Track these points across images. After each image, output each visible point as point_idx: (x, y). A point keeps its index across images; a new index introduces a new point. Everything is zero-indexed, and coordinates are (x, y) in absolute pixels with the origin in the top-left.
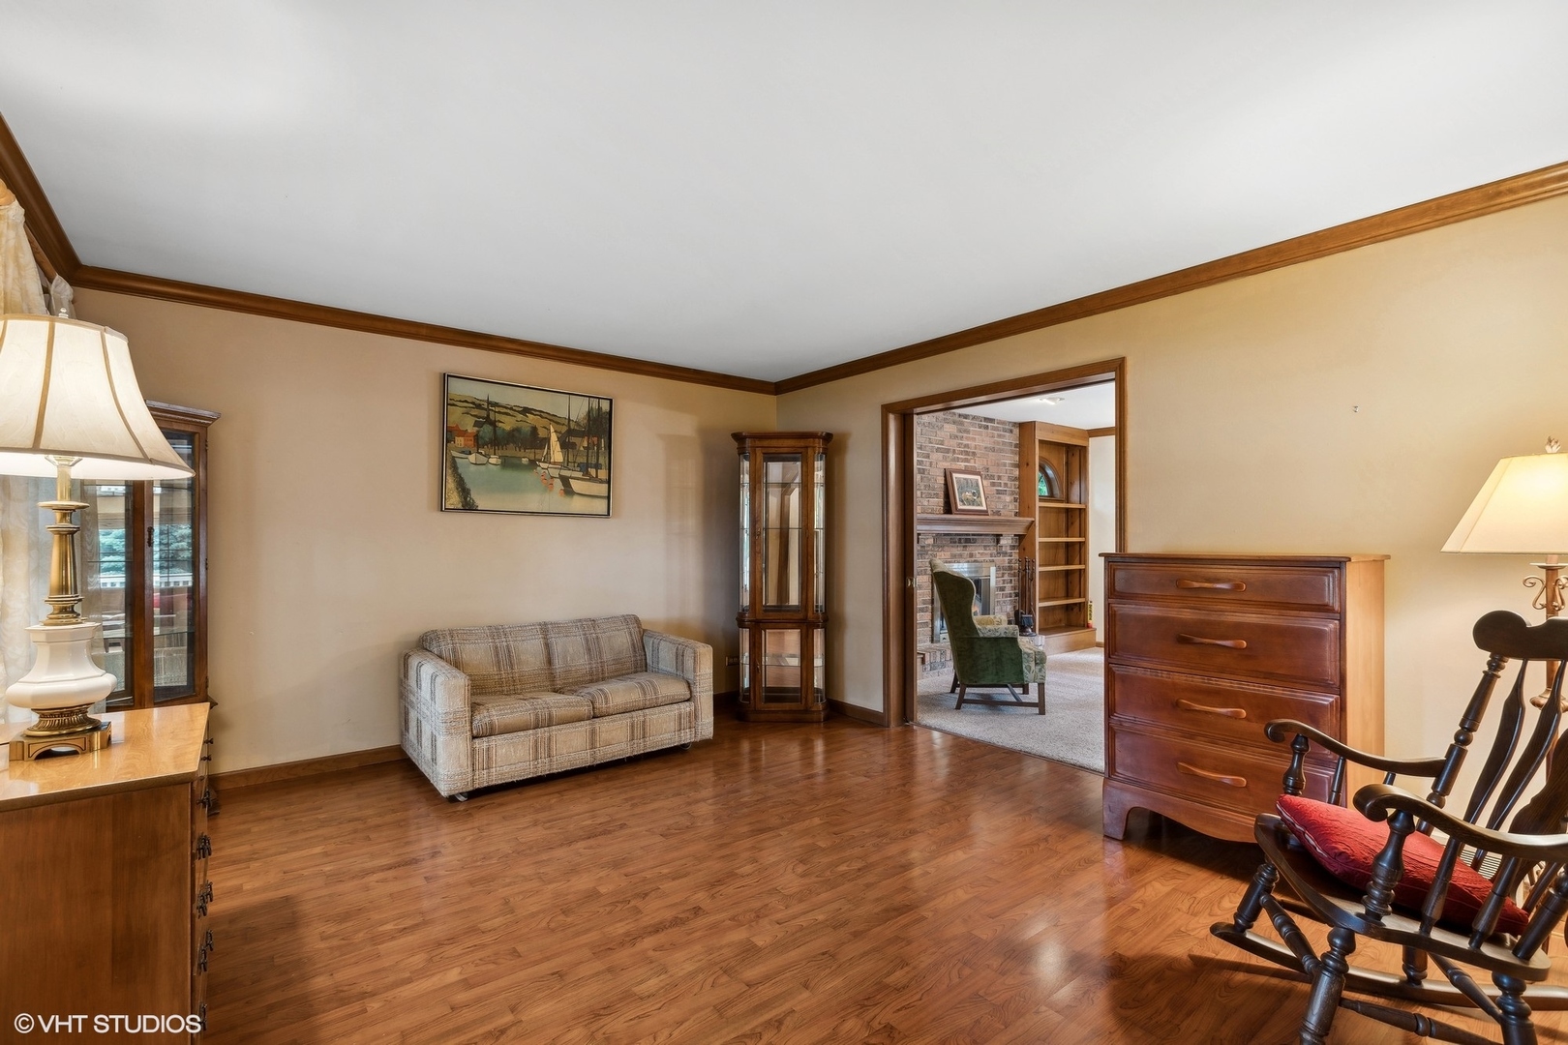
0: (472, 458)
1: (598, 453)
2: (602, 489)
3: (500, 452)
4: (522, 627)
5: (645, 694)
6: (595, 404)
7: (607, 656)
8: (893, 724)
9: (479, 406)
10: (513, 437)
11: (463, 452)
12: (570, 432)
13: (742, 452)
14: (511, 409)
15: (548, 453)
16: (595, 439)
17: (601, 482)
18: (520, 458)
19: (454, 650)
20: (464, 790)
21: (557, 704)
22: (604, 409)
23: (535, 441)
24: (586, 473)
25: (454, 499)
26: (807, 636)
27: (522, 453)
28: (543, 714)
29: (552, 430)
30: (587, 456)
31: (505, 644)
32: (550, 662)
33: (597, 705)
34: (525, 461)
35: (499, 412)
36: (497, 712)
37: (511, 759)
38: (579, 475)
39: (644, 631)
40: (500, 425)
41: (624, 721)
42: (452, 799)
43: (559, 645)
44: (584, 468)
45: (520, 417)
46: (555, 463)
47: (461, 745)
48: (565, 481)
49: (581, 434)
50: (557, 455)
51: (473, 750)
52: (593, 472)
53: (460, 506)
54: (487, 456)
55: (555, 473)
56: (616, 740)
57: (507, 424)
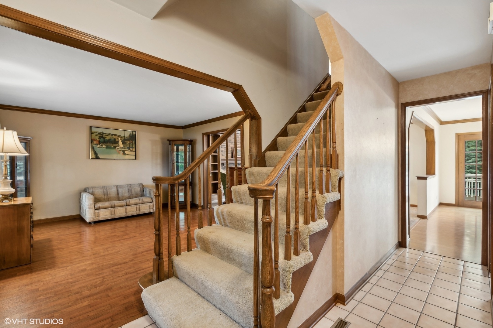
0: (98, 146)
1: (132, 144)
2: (134, 153)
3: (106, 145)
4: (111, 186)
5: (140, 200)
6: (131, 133)
7: (133, 193)
8: (205, 208)
9: (100, 134)
10: (109, 141)
11: (96, 145)
12: (125, 140)
13: (170, 144)
14: (109, 134)
15: (119, 145)
16: (132, 141)
17: (134, 151)
18: (111, 146)
19: (93, 191)
20: (93, 221)
21: (117, 203)
22: (134, 134)
23: (115, 142)
24: (129, 149)
25: (94, 156)
26: (186, 188)
27: (112, 145)
28: (113, 205)
29: (120, 139)
30: (130, 145)
31: (106, 190)
32: (118, 194)
33: (127, 203)
34: (112, 147)
35: (105, 135)
36: (101, 204)
37: (104, 214)
38: (127, 150)
39: (144, 187)
40: (106, 138)
41: (134, 207)
42: (90, 223)
43: (120, 190)
44: (129, 148)
45: (111, 136)
46: (121, 147)
47: (92, 211)
48: (123, 151)
49: (128, 140)
50: (121, 145)
51: (95, 212)
52: (131, 149)
53: (95, 158)
54: (102, 146)
55: (121, 149)
56: (132, 211)
57: (107, 138)
